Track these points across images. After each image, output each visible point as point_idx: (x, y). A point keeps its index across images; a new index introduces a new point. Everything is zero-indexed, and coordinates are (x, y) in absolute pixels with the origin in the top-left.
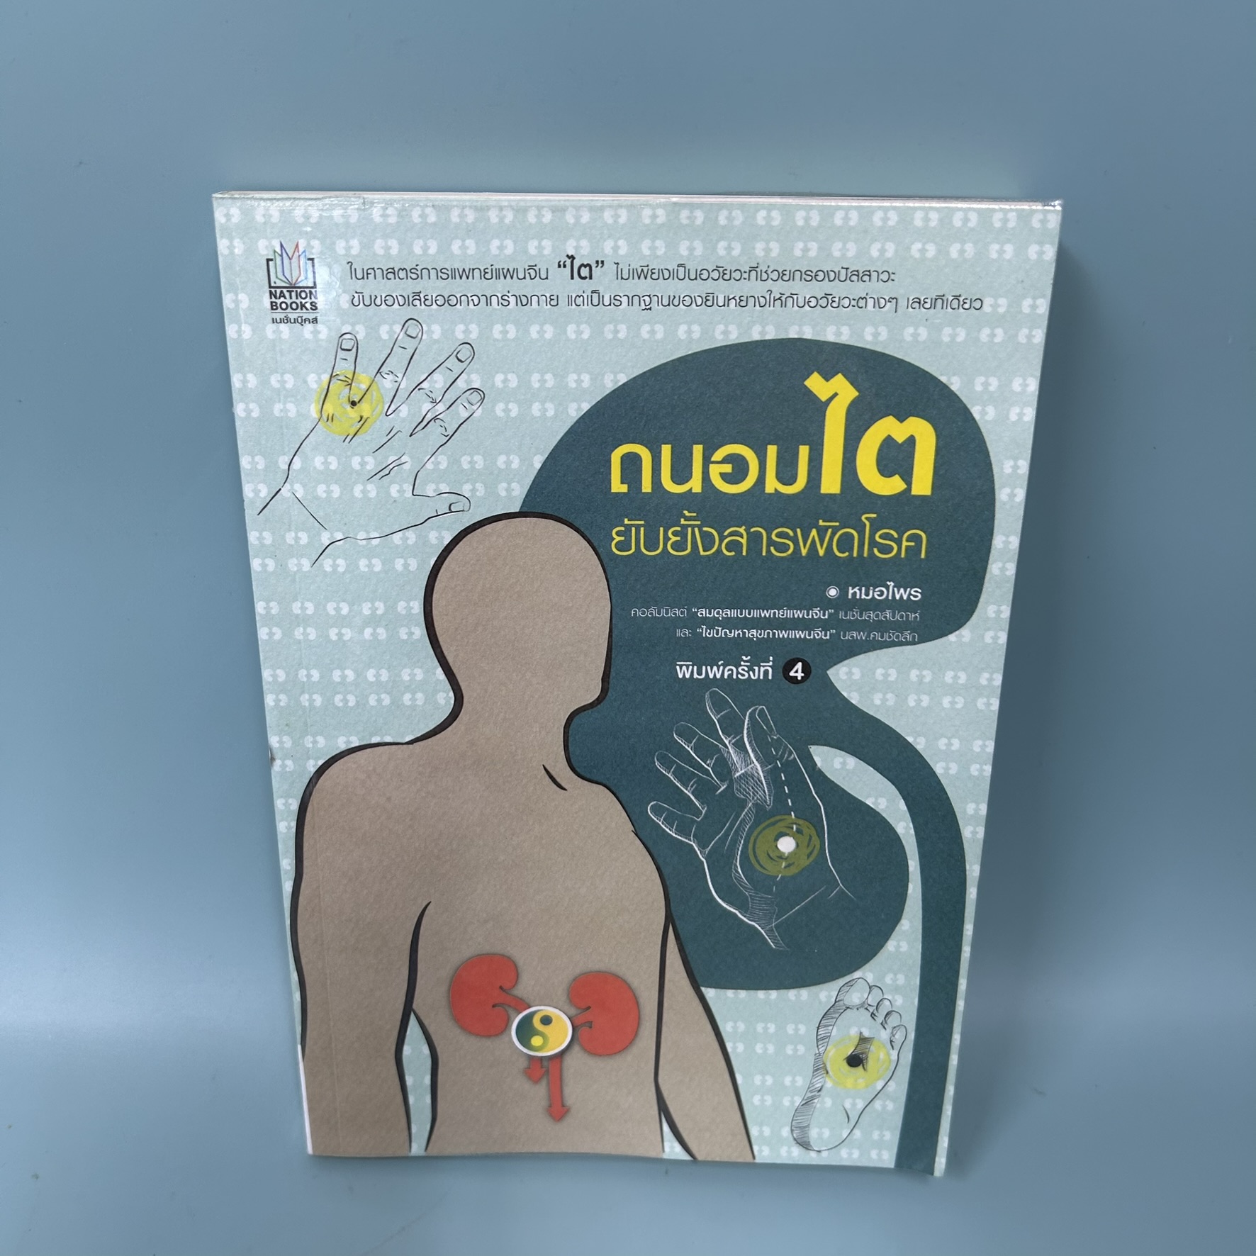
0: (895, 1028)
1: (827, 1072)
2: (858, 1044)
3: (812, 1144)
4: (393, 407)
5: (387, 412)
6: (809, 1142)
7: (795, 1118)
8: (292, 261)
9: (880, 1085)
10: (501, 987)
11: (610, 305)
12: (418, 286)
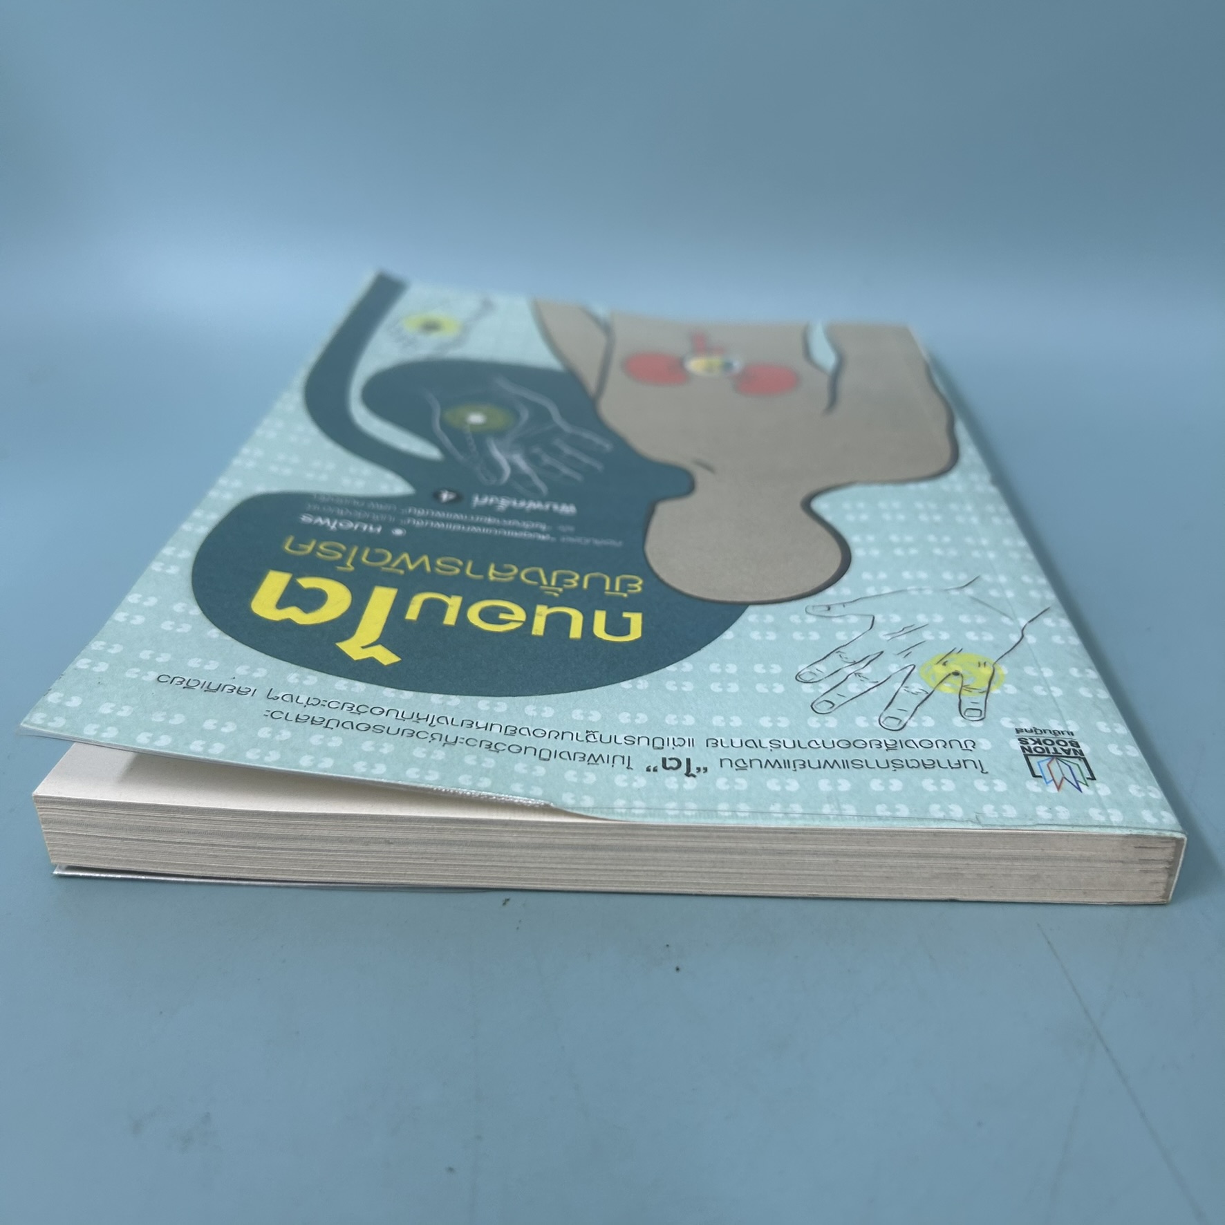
4: (908, 671)
5: (914, 669)
8: (1061, 776)
11: (639, 738)
12: (891, 755)
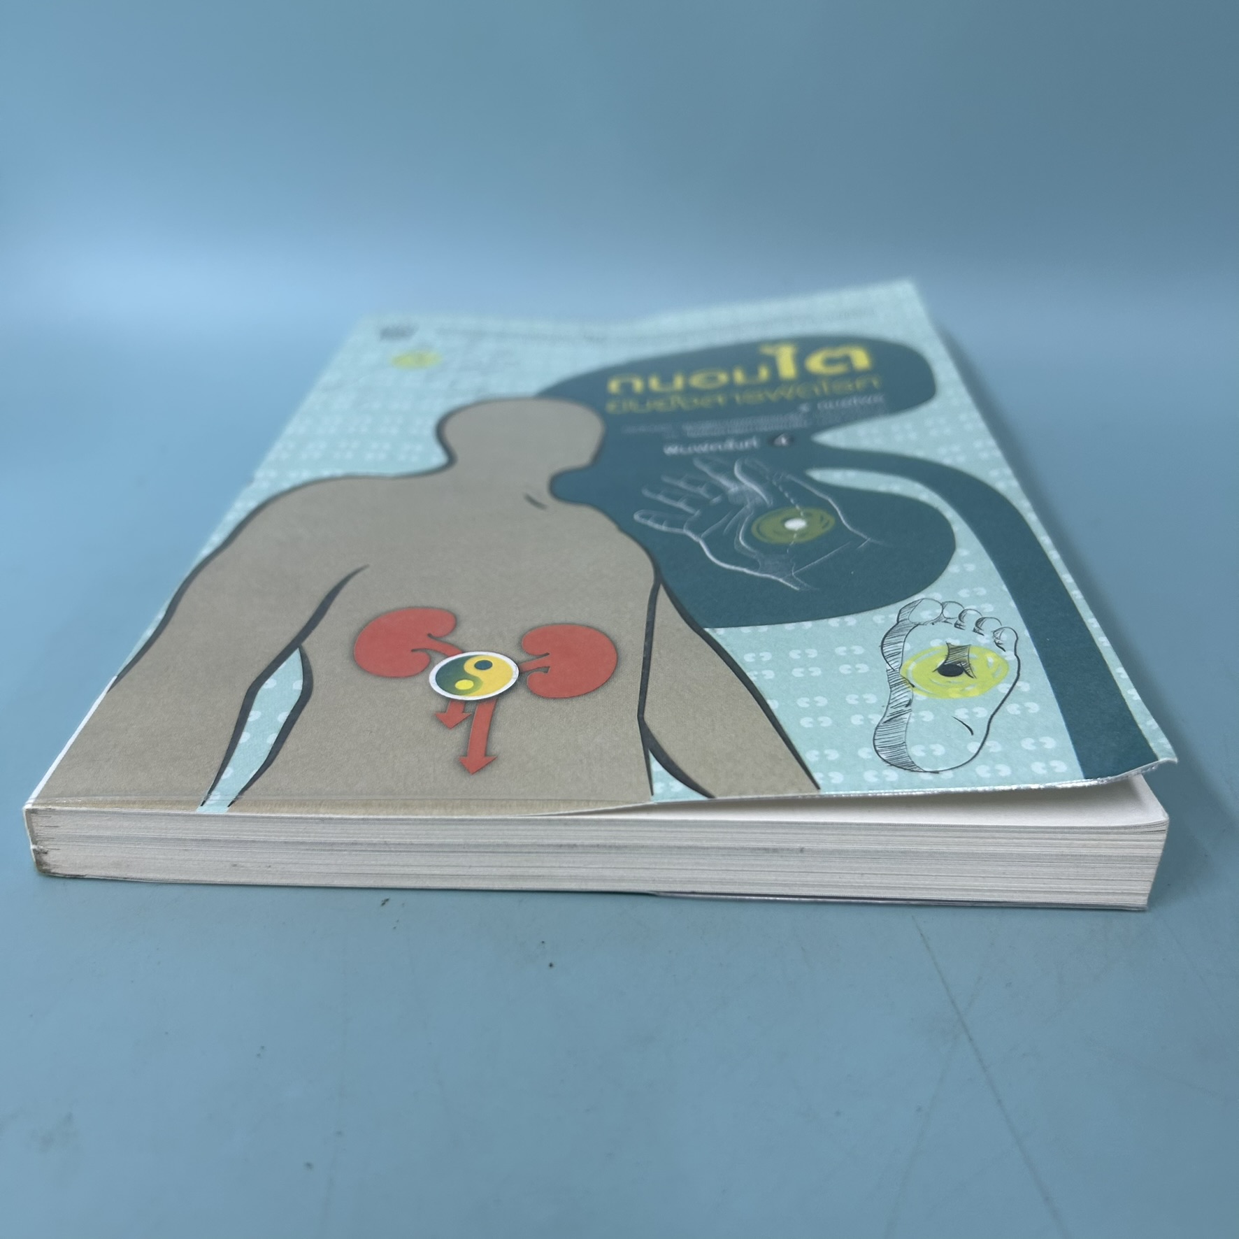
0: (995, 631)
1: (913, 686)
2: (949, 654)
3: (918, 764)
6: (913, 762)
7: (876, 738)
9: (1004, 689)
10: (429, 635)
